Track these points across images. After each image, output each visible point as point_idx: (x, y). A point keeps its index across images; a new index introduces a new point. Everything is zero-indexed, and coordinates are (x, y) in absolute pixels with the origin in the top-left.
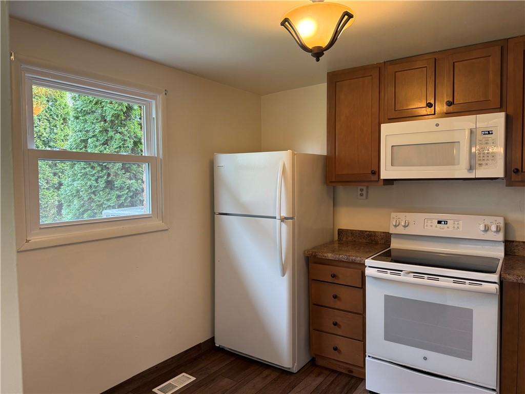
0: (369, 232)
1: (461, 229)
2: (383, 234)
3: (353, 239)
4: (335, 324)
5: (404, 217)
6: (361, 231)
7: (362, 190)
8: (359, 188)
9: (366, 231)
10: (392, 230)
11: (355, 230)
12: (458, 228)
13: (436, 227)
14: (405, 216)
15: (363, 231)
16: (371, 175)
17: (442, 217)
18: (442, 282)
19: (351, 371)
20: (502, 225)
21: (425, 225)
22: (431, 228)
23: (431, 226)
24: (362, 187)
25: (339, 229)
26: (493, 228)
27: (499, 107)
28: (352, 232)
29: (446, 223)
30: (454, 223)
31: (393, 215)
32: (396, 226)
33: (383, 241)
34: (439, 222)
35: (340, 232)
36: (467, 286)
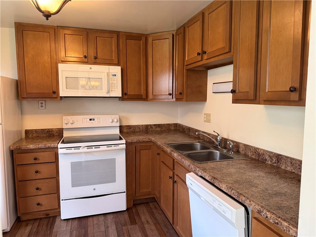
0: (48, 129)
1: (101, 122)
2: (57, 130)
3: (37, 135)
4: (37, 189)
5: (70, 118)
6: (42, 129)
7: (42, 103)
8: (40, 102)
9: (46, 129)
10: (65, 127)
11: (38, 129)
12: (100, 122)
13: (89, 122)
14: (72, 118)
15: (44, 129)
16: (52, 94)
17: (92, 117)
18: (102, 148)
19: (48, 215)
20: (118, 119)
21: (83, 121)
22: (86, 123)
23: (87, 122)
24: (42, 102)
25: (26, 130)
26: (115, 120)
27: (117, 63)
28: (36, 131)
29: (94, 120)
30: (98, 120)
31: (64, 117)
32: (67, 124)
33: (57, 134)
34: (90, 120)
35: (27, 132)
36: (113, 147)
